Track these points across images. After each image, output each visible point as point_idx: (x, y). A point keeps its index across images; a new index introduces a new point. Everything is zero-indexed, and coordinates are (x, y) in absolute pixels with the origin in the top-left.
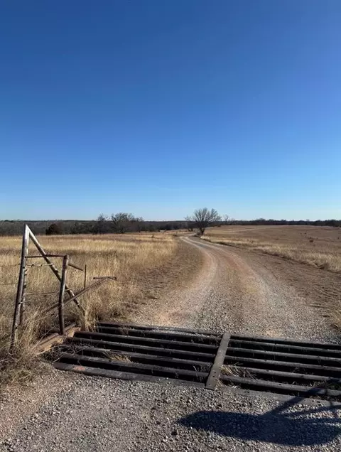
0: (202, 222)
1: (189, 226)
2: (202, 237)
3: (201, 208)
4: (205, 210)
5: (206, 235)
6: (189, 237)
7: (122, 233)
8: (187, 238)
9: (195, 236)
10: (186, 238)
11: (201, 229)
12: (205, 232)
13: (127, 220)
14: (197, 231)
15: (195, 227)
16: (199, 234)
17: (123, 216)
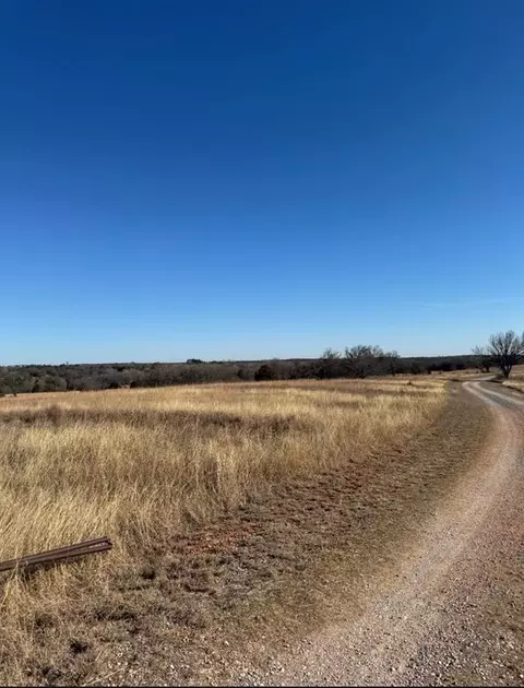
0: (505, 356)
1: (482, 363)
2: (506, 383)
3: (501, 330)
4: (510, 336)
5: (515, 379)
6: (482, 384)
7: (363, 377)
8: (476, 384)
9: (493, 381)
10: (474, 385)
11: (503, 368)
12: (513, 374)
13: (370, 357)
14: (496, 371)
15: (491, 365)
16: (500, 377)
17: (364, 350)
